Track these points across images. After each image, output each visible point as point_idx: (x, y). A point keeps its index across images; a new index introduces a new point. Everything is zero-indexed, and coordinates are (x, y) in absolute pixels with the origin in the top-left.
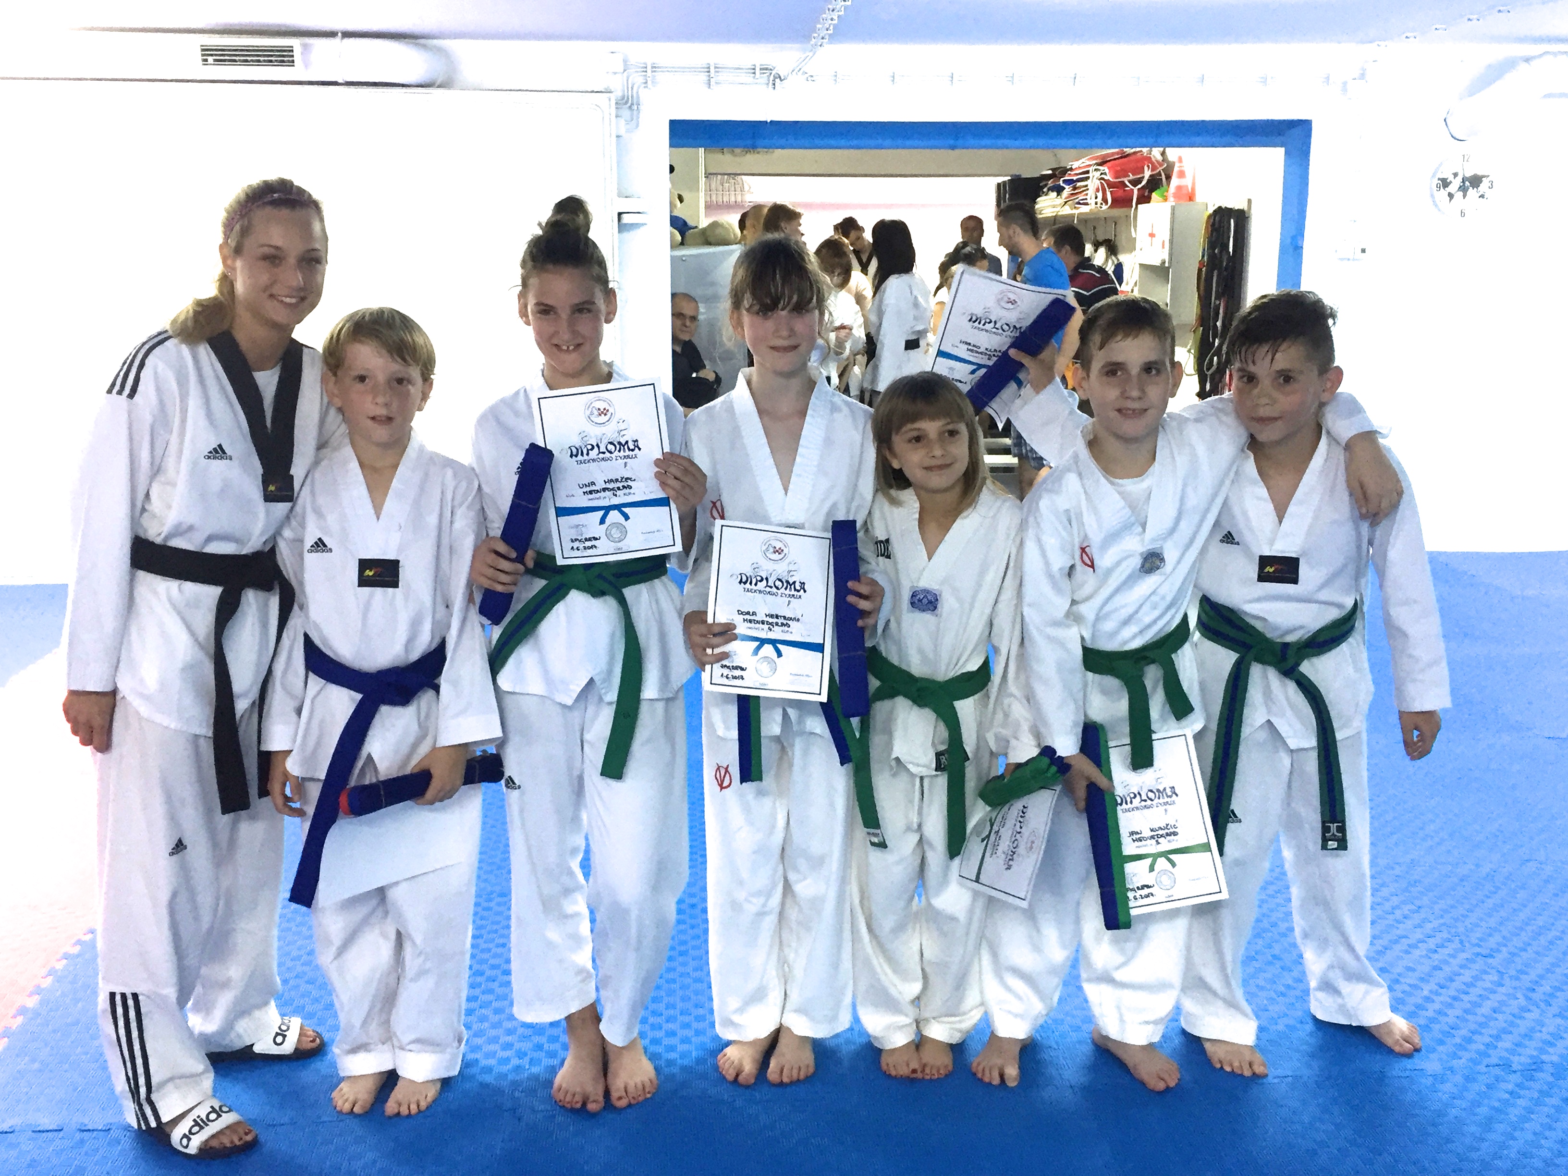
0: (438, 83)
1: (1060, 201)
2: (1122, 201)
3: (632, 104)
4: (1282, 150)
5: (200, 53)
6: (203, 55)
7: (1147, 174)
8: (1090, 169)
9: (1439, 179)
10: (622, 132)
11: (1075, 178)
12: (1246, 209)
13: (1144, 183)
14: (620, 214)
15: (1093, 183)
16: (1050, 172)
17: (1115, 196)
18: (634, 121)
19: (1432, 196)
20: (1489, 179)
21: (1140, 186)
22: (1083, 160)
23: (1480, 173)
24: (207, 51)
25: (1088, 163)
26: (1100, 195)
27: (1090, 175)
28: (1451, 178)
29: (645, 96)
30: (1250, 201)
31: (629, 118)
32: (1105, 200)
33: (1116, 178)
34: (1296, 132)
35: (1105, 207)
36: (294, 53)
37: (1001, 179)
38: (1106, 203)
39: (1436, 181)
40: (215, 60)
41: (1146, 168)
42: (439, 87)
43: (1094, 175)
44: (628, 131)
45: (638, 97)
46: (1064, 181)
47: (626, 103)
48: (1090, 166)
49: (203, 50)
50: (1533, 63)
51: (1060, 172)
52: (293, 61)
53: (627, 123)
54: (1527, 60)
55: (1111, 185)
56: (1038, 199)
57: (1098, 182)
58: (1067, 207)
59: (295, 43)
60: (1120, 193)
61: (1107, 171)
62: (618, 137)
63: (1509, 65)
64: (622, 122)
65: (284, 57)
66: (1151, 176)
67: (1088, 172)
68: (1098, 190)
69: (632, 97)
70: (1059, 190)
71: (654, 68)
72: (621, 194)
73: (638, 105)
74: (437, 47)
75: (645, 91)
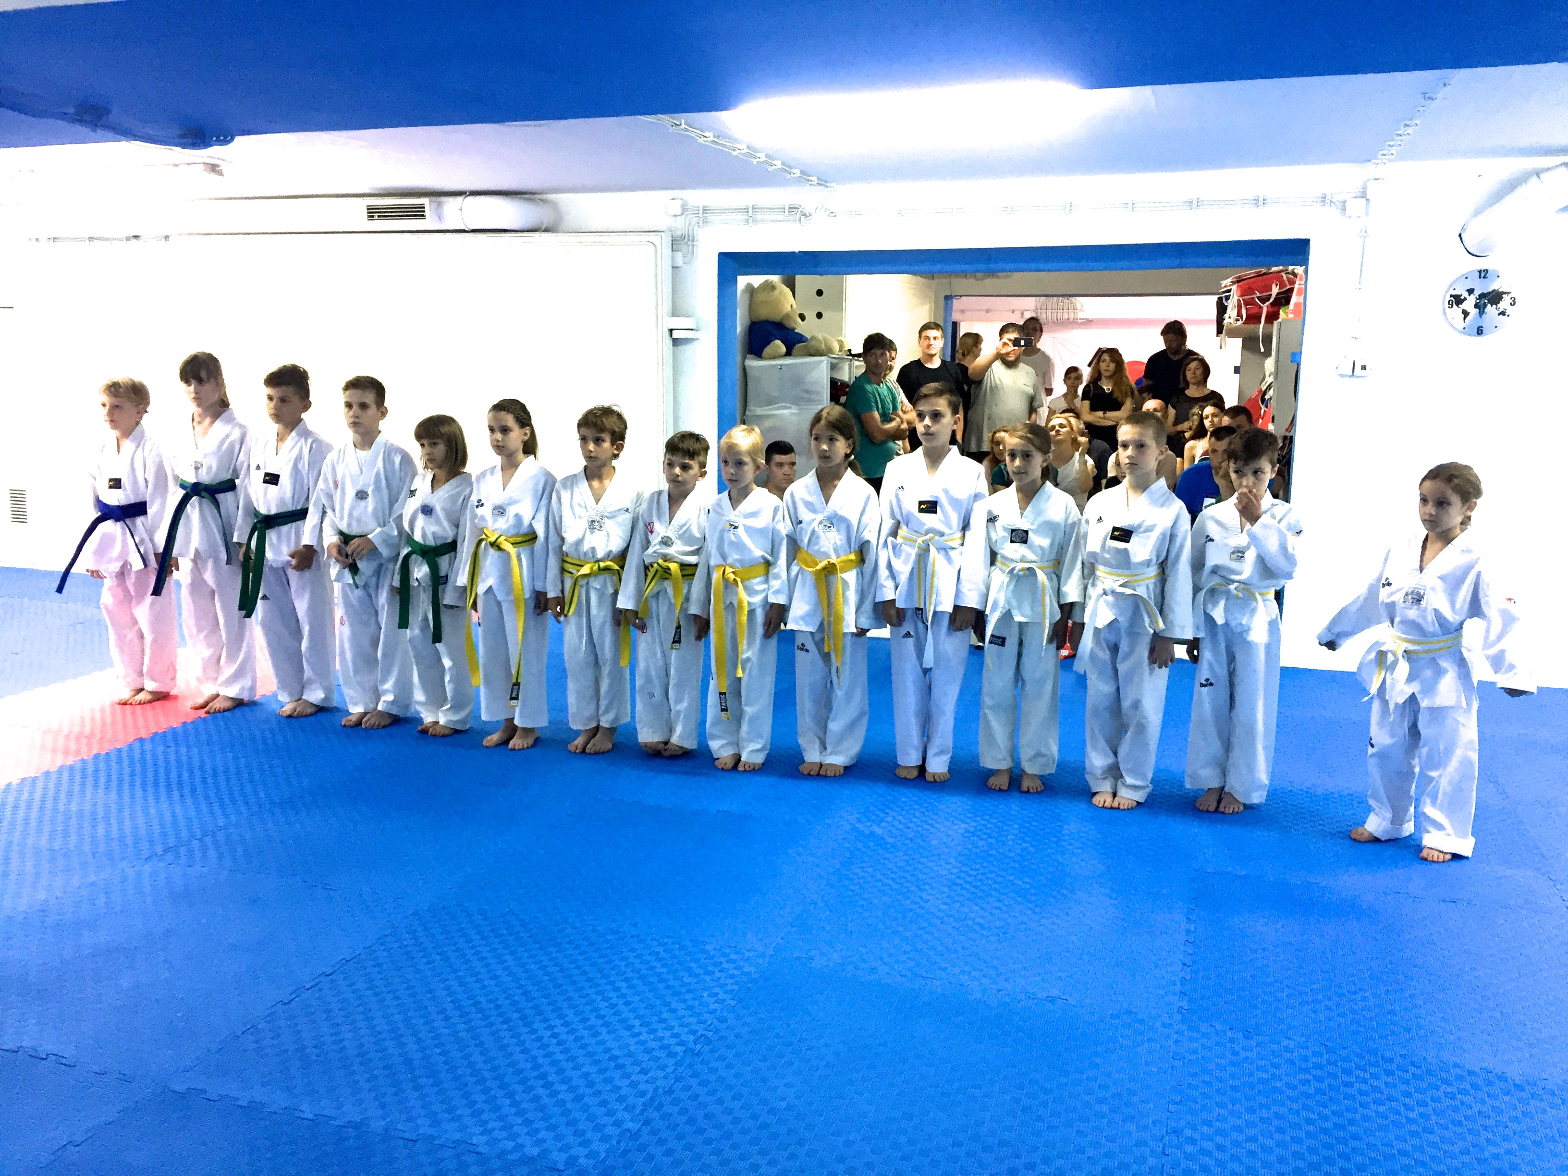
0: (544, 227)
3: (688, 241)
5: (366, 211)
6: (369, 213)
7: (1275, 290)
9: (1451, 296)
10: (680, 262)
13: (1271, 300)
14: (671, 331)
15: (1233, 302)
19: (1445, 313)
20: (1510, 296)
21: (1268, 303)
23: (1499, 290)
28: (1465, 294)
29: (700, 233)
31: (684, 252)
33: (1242, 296)
36: (426, 209)
38: (1241, 317)
39: (1448, 298)
40: (377, 217)
41: (1274, 286)
42: (546, 230)
44: (683, 262)
45: (693, 235)
47: (683, 240)
49: (369, 209)
50: (1545, 177)
52: (425, 216)
53: (683, 256)
54: (1540, 173)
55: (1246, 303)
57: (1236, 300)
59: (425, 201)
60: (1253, 309)
62: (673, 267)
64: (678, 255)
65: (417, 212)
66: (1278, 294)
69: (688, 235)
71: (705, 210)
72: (674, 314)
73: (693, 240)
74: (542, 200)
75: (700, 229)
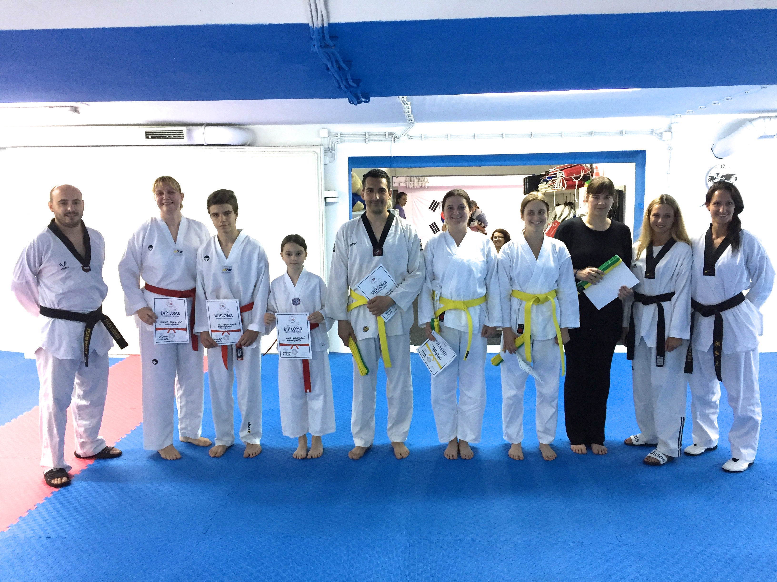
0: (248, 143)
1: (547, 186)
2: (571, 186)
3: (332, 150)
4: (634, 164)
6: (146, 135)
7: (582, 174)
8: (558, 172)
9: (710, 176)
10: (327, 162)
11: (551, 176)
12: (623, 190)
13: (581, 178)
14: (325, 198)
15: (558, 179)
16: (544, 173)
17: (568, 184)
18: (333, 158)
20: (735, 176)
21: (579, 180)
22: (554, 168)
23: (730, 173)
24: (148, 134)
25: (557, 170)
26: (561, 184)
27: (557, 175)
28: (716, 176)
29: (339, 147)
30: (625, 187)
31: (330, 156)
32: (564, 186)
33: (567, 176)
34: (640, 155)
35: (564, 189)
36: (184, 133)
37: (527, 176)
38: (565, 187)
39: (708, 177)
40: (151, 137)
41: (581, 171)
42: (249, 145)
43: (559, 175)
44: (330, 162)
45: (335, 148)
46: (548, 178)
47: (329, 150)
48: (557, 171)
49: (146, 133)
50: (754, 122)
51: (547, 173)
52: (183, 137)
53: (330, 158)
54: (751, 121)
55: (566, 179)
56: (539, 185)
57: (561, 178)
58: (550, 189)
59: (184, 129)
60: (570, 183)
61: (563, 173)
62: (325, 165)
63: (741, 124)
64: (327, 158)
65: (180, 135)
66: (584, 175)
67: (556, 174)
68: (560, 182)
69: (332, 147)
70: (547, 182)
71: (341, 135)
72: (326, 189)
73: (335, 150)
74: (247, 129)
75: (338, 145)
